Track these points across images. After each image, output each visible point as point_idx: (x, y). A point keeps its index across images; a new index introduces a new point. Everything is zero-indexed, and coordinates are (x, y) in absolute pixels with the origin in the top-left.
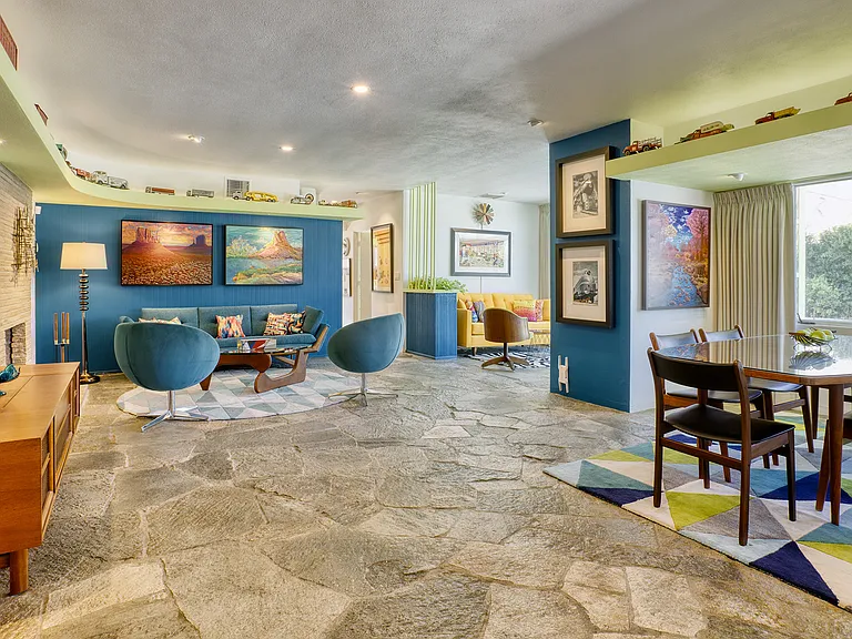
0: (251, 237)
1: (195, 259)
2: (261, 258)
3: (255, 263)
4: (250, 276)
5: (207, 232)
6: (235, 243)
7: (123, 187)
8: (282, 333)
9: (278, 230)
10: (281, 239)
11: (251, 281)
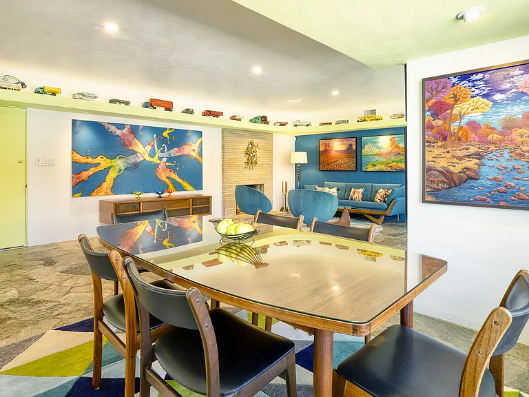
0: (375, 142)
1: (348, 157)
2: (380, 155)
3: (378, 158)
4: (375, 166)
5: (353, 141)
6: (366, 146)
7: (308, 125)
8: (379, 201)
9: (391, 137)
10: (393, 141)
11: (376, 169)
